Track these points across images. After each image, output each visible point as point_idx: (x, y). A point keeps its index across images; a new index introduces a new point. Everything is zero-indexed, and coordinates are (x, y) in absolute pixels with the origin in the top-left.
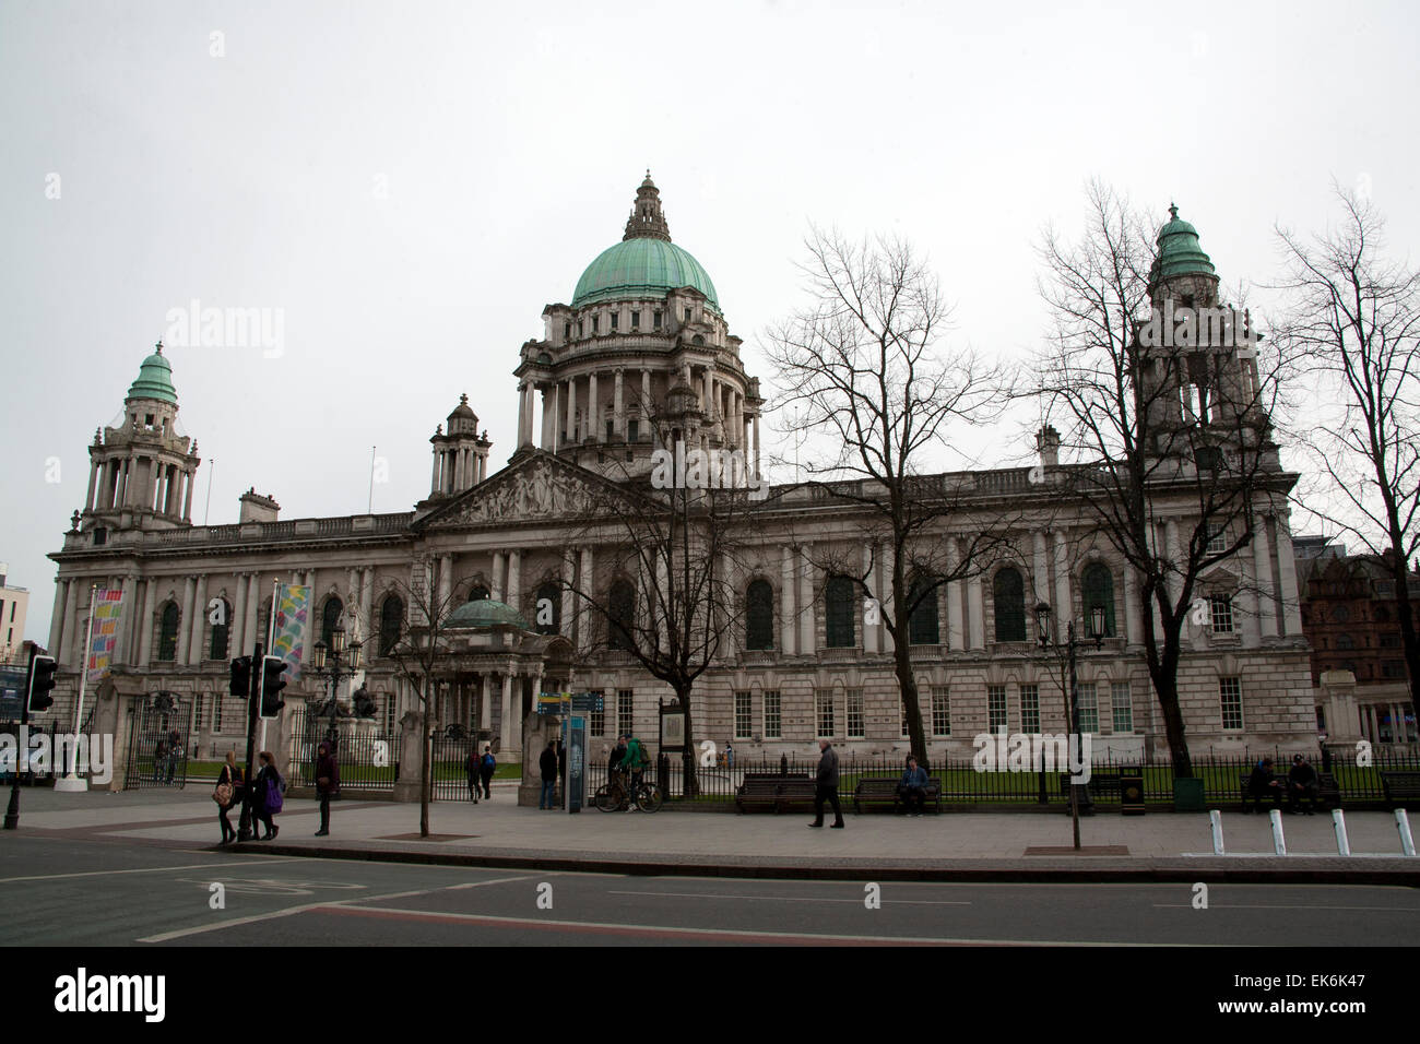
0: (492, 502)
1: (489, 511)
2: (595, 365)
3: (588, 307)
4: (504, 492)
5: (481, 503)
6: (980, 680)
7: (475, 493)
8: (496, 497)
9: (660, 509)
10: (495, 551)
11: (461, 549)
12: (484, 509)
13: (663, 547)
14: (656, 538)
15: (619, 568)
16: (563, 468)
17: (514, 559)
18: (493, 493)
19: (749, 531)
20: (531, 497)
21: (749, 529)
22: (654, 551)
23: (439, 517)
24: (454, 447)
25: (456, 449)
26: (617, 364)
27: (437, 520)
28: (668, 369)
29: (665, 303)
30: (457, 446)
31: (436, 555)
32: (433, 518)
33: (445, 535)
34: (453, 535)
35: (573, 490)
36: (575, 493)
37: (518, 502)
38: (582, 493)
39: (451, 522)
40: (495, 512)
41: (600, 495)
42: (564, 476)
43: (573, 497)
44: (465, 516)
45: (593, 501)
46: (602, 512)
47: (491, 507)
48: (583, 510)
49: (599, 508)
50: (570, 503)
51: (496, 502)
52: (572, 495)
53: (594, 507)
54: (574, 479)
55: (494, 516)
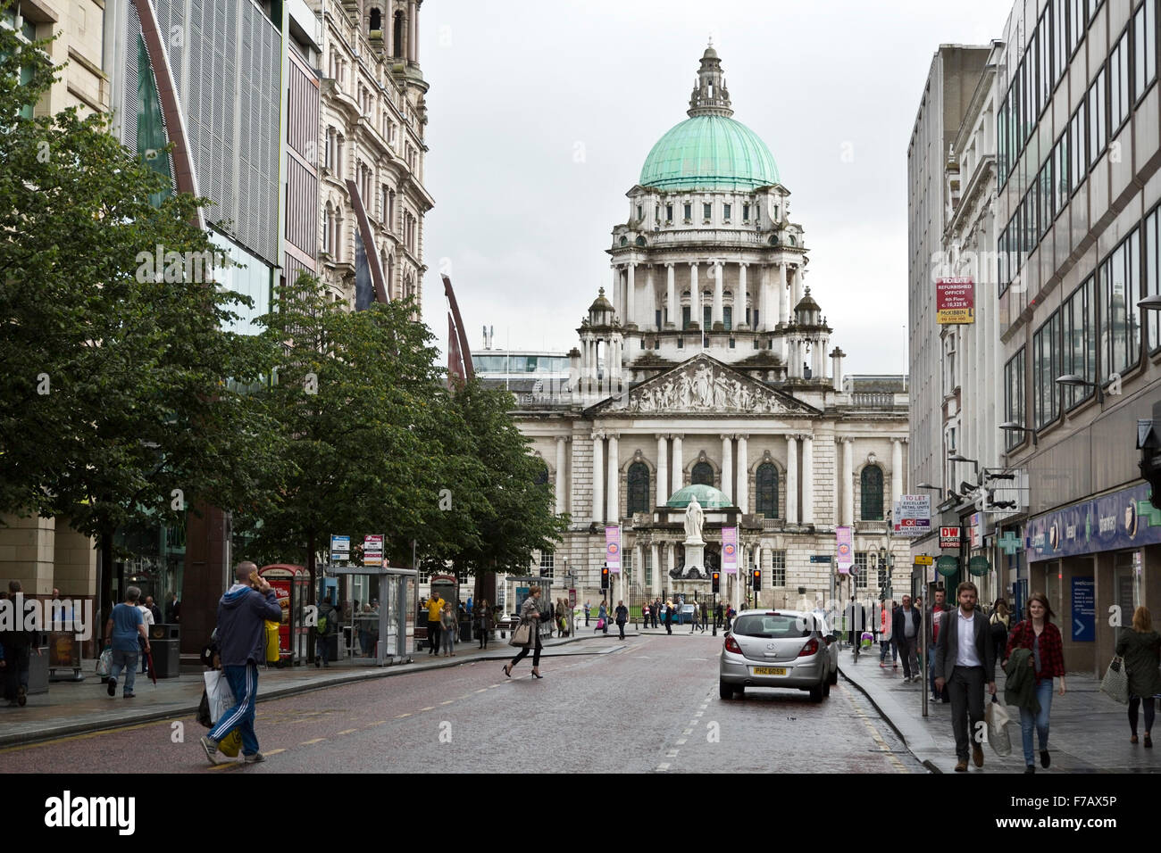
0: (659, 395)
1: (656, 402)
5: (650, 395)
7: (643, 386)
8: (663, 391)
9: (809, 411)
10: (661, 435)
11: (630, 431)
12: (652, 400)
13: (807, 439)
14: (803, 432)
15: (767, 454)
16: (724, 371)
17: (677, 443)
18: (660, 387)
19: (866, 427)
20: (695, 392)
21: (867, 425)
22: (800, 442)
23: (610, 404)
24: (602, 337)
25: (604, 339)
26: (719, 257)
27: (607, 406)
28: (761, 262)
29: (752, 196)
30: (605, 336)
31: (606, 435)
32: (605, 404)
33: (613, 419)
34: (619, 420)
35: (732, 390)
36: (735, 393)
37: (683, 396)
38: (742, 393)
39: (622, 409)
40: (662, 404)
41: (758, 397)
42: (725, 377)
43: (733, 396)
44: (635, 405)
45: (751, 400)
46: (760, 410)
47: (659, 399)
48: (742, 407)
49: (757, 407)
50: (729, 400)
51: (663, 395)
52: (731, 394)
53: (752, 405)
54: (734, 381)
55: (662, 407)
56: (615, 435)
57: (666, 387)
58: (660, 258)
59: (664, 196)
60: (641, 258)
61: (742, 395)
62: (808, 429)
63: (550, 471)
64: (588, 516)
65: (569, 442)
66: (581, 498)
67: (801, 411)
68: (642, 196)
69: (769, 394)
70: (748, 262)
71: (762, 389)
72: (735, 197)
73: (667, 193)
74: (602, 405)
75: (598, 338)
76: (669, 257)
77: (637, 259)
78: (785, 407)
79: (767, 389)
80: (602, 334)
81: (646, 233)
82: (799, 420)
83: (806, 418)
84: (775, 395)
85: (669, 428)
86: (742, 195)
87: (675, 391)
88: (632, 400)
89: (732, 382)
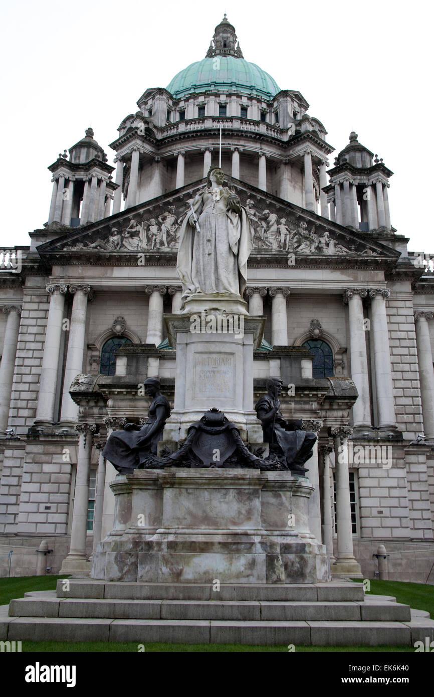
0: (154, 229)
1: (149, 239)
2: (209, 142)
3: (194, 96)
4: (170, 219)
5: (139, 228)
7: (130, 215)
8: (159, 225)
9: (381, 253)
10: (156, 288)
11: (105, 283)
12: (143, 235)
13: (379, 297)
14: (371, 286)
15: (315, 324)
16: (252, 197)
18: (157, 218)
23: (77, 241)
24: (82, 177)
25: (84, 180)
26: (236, 143)
27: (74, 244)
28: (282, 158)
29: (270, 105)
30: (87, 176)
31: (68, 287)
32: (69, 240)
33: (82, 265)
34: (92, 265)
35: (264, 224)
36: (268, 227)
38: (278, 229)
39: (96, 247)
40: (158, 241)
41: (303, 232)
42: (254, 207)
43: (265, 231)
44: (116, 242)
45: (293, 238)
46: (307, 251)
47: (153, 234)
48: (280, 247)
49: (303, 246)
50: (258, 238)
51: (160, 229)
52: (263, 230)
53: (296, 245)
54: (266, 211)
55: (158, 246)
56: (80, 287)
57: (164, 219)
58: (169, 149)
59: (176, 102)
60: (148, 148)
61: (279, 232)
62: (380, 282)
64: (31, 415)
67: (370, 254)
68: (153, 98)
69: (319, 230)
70: (268, 154)
71: (310, 223)
72: (251, 101)
73: (180, 99)
74: (65, 242)
75: (77, 177)
76: (179, 146)
77: (143, 147)
78: (344, 249)
79: (318, 222)
80: (82, 173)
81: (155, 127)
82: (365, 269)
83: (377, 265)
84: (330, 231)
85: (168, 279)
86: (259, 101)
87: (178, 224)
88: (112, 234)
89: (264, 213)
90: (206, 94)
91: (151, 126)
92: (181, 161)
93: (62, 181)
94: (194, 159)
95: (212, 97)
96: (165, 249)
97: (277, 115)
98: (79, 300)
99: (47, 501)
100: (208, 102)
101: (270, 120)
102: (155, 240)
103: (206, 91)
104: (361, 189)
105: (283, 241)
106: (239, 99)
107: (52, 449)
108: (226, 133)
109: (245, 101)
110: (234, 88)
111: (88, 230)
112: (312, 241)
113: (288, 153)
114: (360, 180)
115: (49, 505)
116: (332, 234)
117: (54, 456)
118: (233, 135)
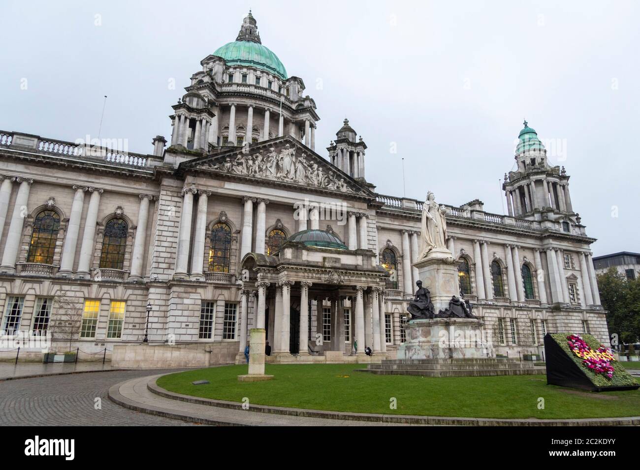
0: (251, 162)
1: (248, 168)
2: (253, 101)
3: (241, 67)
4: (260, 158)
5: (242, 160)
6: (495, 315)
8: (254, 160)
9: (367, 194)
10: (250, 198)
11: (220, 191)
12: (244, 165)
13: (364, 218)
14: (361, 211)
15: (330, 228)
16: (305, 153)
17: (262, 207)
18: (253, 156)
19: (387, 220)
20: (281, 166)
21: (387, 219)
22: (358, 220)
23: (205, 162)
24: (194, 117)
25: (197, 119)
26: (268, 105)
27: (203, 164)
28: (291, 119)
29: (284, 83)
30: (198, 117)
31: (198, 191)
32: (200, 162)
33: (206, 178)
34: (212, 179)
35: (310, 169)
36: (313, 172)
37: (271, 167)
38: (318, 173)
39: (217, 169)
40: (253, 170)
41: (331, 177)
42: (305, 158)
43: (311, 173)
44: (228, 167)
45: (325, 179)
46: (332, 188)
47: (250, 166)
48: (318, 184)
49: (330, 185)
50: (307, 177)
51: (254, 163)
52: (310, 172)
53: (326, 184)
54: (312, 162)
55: (253, 173)
56: (205, 192)
57: (257, 157)
58: (225, 99)
59: (228, 68)
60: (212, 97)
61: (318, 175)
62: (365, 210)
63: (130, 226)
64: (169, 268)
65: (153, 201)
66: (164, 249)
67: (362, 194)
68: (214, 62)
69: (339, 177)
70: (285, 116)
71: (334, 172)
72: (274, 78)
73: (231, 66)
74: (198, 162)
75: (191, 116)
76: (232, 99)
77: (210, 95)
78: (350, 190)
79: (338, 173)
80: (195, 114)
81: (216, 83)
82: (359, 202)
83: (364, 200)
84: (344, 179)
85: (257, 193)
86: (279, 79)
87: (264, 162)
88: (226, 162)
89: (311, 163)
90: (248, 68)
91: (214, 82)
92: (233, 109)
93: (183, 118)
94: (242, 110)
95: (252, 71)
96: (258, 175)
97: (288, 90)
98: (203, 199)
99: (186, 321)
100: (249, 73)
101: (284, 92)
102: (252, 169)
103: (249, 66)
104: (351, 154)
105: (320, 181)
106: (268, 76)
107: (190, 290)
108: (264, 98)
109: (258, 73)
110: (265, 68)
111: (212, 157)
112: (335, 183)
113: (295, 117)
114: (352, 148)
115: (187, 324)
116: (345, 181)
117: (191, 294)
118: (267, 100)
